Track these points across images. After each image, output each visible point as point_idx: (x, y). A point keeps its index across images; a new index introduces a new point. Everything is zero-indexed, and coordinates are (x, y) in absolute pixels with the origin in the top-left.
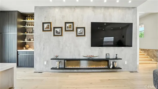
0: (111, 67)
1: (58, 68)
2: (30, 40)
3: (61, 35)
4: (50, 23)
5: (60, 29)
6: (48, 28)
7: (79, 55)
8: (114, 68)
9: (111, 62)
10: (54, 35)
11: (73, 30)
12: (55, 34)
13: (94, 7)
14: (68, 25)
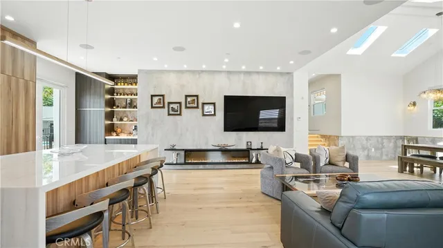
0: (254, 160)
1: (175, 162)
2: (121, 120)
3: (180, 114)
4: (163, 96)
5: (178, 105)
6: (159, 103)
7: (207, 144)
8: (258, 162)
9: (254, 154)
10: (169, 114)
11: (197, 107)
12: (171, 112)
13: (229, 72)
14: (189, 99)
